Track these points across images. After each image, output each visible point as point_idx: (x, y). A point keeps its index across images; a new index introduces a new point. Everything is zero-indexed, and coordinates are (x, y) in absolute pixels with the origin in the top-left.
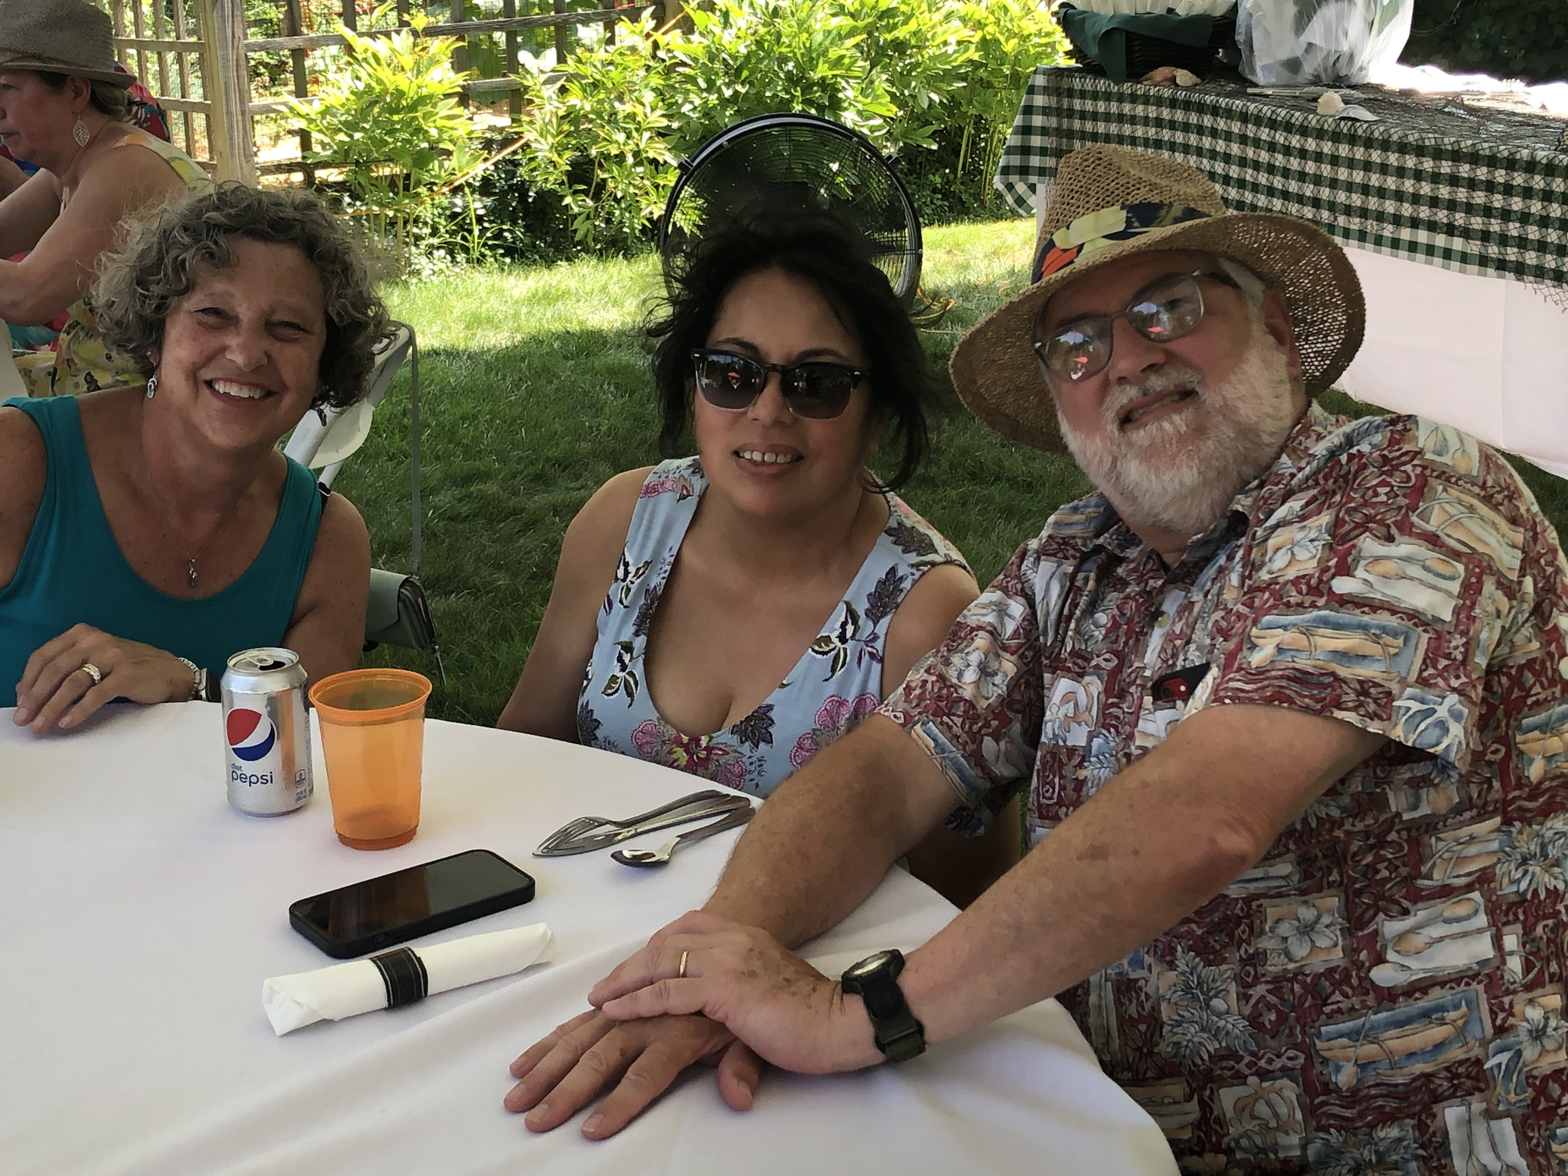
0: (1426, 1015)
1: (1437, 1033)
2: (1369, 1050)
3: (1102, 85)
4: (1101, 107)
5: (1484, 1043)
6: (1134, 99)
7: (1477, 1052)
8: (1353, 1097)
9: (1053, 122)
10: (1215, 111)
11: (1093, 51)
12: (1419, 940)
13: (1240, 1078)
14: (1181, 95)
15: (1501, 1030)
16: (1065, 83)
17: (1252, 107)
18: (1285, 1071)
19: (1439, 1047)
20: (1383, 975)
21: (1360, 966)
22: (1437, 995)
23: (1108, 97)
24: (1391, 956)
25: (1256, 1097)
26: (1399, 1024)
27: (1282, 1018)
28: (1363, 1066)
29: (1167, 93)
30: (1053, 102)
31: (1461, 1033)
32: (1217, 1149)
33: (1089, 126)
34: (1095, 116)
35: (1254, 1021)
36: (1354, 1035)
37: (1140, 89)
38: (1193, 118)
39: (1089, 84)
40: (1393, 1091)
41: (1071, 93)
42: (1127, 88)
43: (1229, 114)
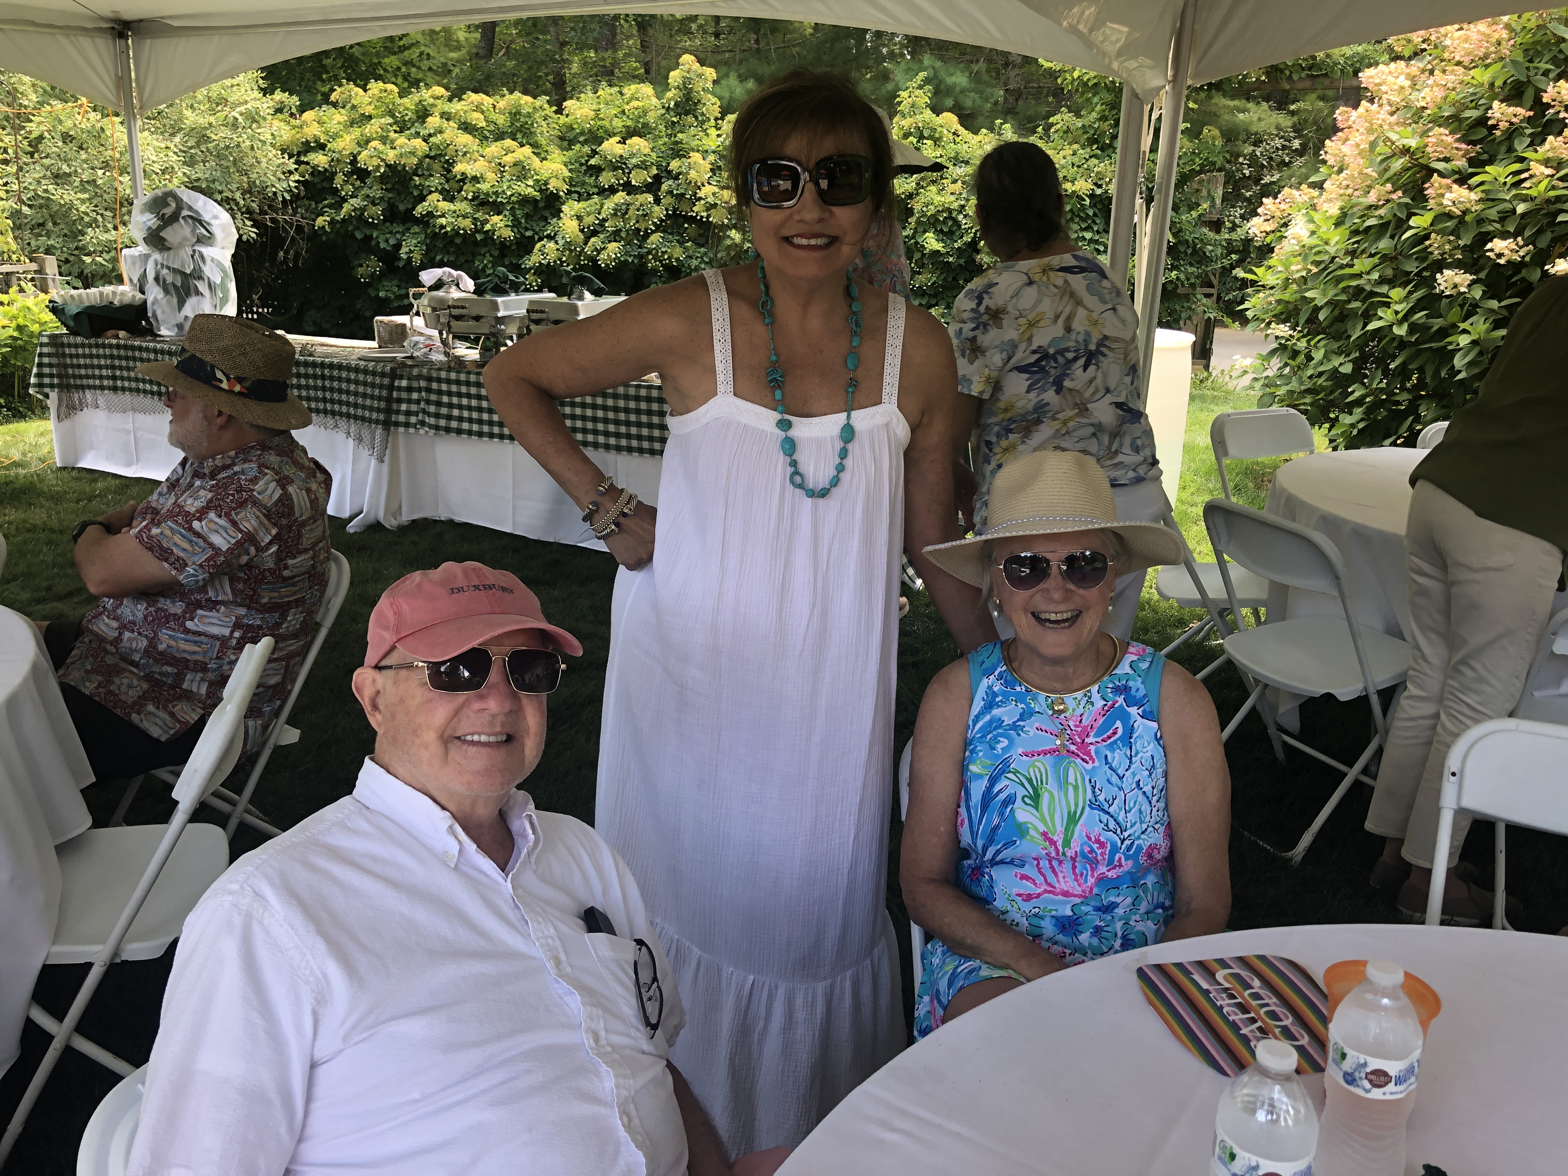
0: (196, 642)
1: (196, 649)
2: (173, 643)
3: (79, 340)
4: (80, 351)
5: (211, 659)
6: (97, 346)
7: (207, 660)
8: (161, 653)
9: (54, 361)
10: (140, 349)
11: (71, 323)
12: (207, 620)
13: (133, 631)
14: (122, 342)
15: (218, 658)
16: (59, 341)
17: (158, 346)
18: (146, 636)
19: (194, 653)
20: (189, 624)
21: (185, 618)
22: (203, 638)
23: (83, 346)
24: (196, 620)
25: (134, 639)
26: (186, 641)
27: (153, 620)
28: (168, 646)
29: (114, 341)
30: (54, 350)
31: (205, 653)
32: (116, 647)
33: (75, 361)
34: (77, 356)
35: (146, 617)
36: (171, 637)
37: (100, 341)
38: (130, 353)
39: (72, 339)
40: (174, 658)
41: (63, 345)
42: (93, 341)
43: (147, 350)
